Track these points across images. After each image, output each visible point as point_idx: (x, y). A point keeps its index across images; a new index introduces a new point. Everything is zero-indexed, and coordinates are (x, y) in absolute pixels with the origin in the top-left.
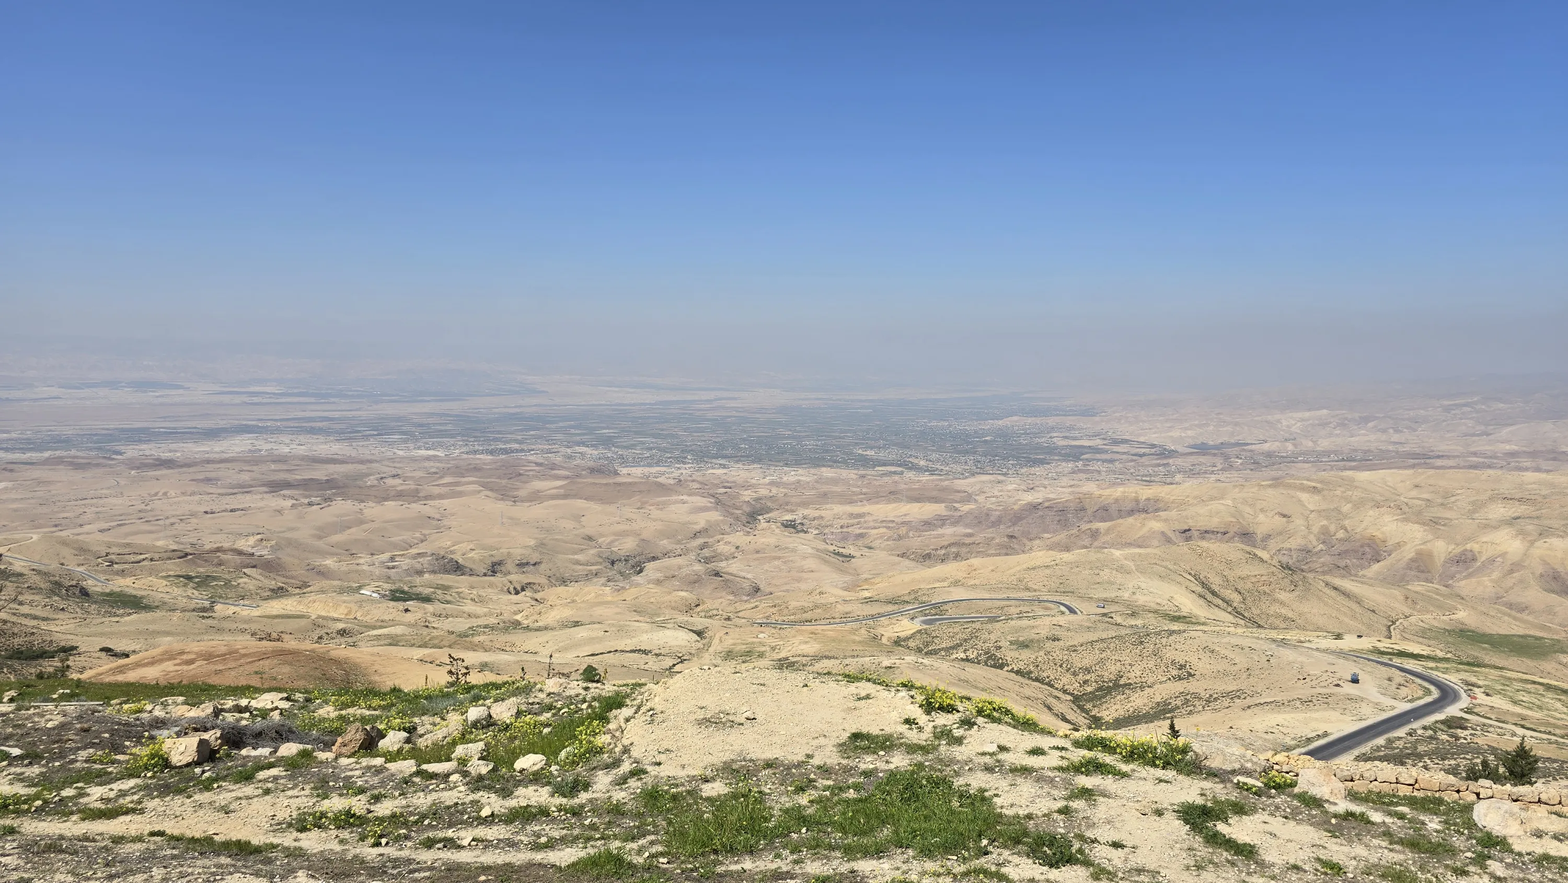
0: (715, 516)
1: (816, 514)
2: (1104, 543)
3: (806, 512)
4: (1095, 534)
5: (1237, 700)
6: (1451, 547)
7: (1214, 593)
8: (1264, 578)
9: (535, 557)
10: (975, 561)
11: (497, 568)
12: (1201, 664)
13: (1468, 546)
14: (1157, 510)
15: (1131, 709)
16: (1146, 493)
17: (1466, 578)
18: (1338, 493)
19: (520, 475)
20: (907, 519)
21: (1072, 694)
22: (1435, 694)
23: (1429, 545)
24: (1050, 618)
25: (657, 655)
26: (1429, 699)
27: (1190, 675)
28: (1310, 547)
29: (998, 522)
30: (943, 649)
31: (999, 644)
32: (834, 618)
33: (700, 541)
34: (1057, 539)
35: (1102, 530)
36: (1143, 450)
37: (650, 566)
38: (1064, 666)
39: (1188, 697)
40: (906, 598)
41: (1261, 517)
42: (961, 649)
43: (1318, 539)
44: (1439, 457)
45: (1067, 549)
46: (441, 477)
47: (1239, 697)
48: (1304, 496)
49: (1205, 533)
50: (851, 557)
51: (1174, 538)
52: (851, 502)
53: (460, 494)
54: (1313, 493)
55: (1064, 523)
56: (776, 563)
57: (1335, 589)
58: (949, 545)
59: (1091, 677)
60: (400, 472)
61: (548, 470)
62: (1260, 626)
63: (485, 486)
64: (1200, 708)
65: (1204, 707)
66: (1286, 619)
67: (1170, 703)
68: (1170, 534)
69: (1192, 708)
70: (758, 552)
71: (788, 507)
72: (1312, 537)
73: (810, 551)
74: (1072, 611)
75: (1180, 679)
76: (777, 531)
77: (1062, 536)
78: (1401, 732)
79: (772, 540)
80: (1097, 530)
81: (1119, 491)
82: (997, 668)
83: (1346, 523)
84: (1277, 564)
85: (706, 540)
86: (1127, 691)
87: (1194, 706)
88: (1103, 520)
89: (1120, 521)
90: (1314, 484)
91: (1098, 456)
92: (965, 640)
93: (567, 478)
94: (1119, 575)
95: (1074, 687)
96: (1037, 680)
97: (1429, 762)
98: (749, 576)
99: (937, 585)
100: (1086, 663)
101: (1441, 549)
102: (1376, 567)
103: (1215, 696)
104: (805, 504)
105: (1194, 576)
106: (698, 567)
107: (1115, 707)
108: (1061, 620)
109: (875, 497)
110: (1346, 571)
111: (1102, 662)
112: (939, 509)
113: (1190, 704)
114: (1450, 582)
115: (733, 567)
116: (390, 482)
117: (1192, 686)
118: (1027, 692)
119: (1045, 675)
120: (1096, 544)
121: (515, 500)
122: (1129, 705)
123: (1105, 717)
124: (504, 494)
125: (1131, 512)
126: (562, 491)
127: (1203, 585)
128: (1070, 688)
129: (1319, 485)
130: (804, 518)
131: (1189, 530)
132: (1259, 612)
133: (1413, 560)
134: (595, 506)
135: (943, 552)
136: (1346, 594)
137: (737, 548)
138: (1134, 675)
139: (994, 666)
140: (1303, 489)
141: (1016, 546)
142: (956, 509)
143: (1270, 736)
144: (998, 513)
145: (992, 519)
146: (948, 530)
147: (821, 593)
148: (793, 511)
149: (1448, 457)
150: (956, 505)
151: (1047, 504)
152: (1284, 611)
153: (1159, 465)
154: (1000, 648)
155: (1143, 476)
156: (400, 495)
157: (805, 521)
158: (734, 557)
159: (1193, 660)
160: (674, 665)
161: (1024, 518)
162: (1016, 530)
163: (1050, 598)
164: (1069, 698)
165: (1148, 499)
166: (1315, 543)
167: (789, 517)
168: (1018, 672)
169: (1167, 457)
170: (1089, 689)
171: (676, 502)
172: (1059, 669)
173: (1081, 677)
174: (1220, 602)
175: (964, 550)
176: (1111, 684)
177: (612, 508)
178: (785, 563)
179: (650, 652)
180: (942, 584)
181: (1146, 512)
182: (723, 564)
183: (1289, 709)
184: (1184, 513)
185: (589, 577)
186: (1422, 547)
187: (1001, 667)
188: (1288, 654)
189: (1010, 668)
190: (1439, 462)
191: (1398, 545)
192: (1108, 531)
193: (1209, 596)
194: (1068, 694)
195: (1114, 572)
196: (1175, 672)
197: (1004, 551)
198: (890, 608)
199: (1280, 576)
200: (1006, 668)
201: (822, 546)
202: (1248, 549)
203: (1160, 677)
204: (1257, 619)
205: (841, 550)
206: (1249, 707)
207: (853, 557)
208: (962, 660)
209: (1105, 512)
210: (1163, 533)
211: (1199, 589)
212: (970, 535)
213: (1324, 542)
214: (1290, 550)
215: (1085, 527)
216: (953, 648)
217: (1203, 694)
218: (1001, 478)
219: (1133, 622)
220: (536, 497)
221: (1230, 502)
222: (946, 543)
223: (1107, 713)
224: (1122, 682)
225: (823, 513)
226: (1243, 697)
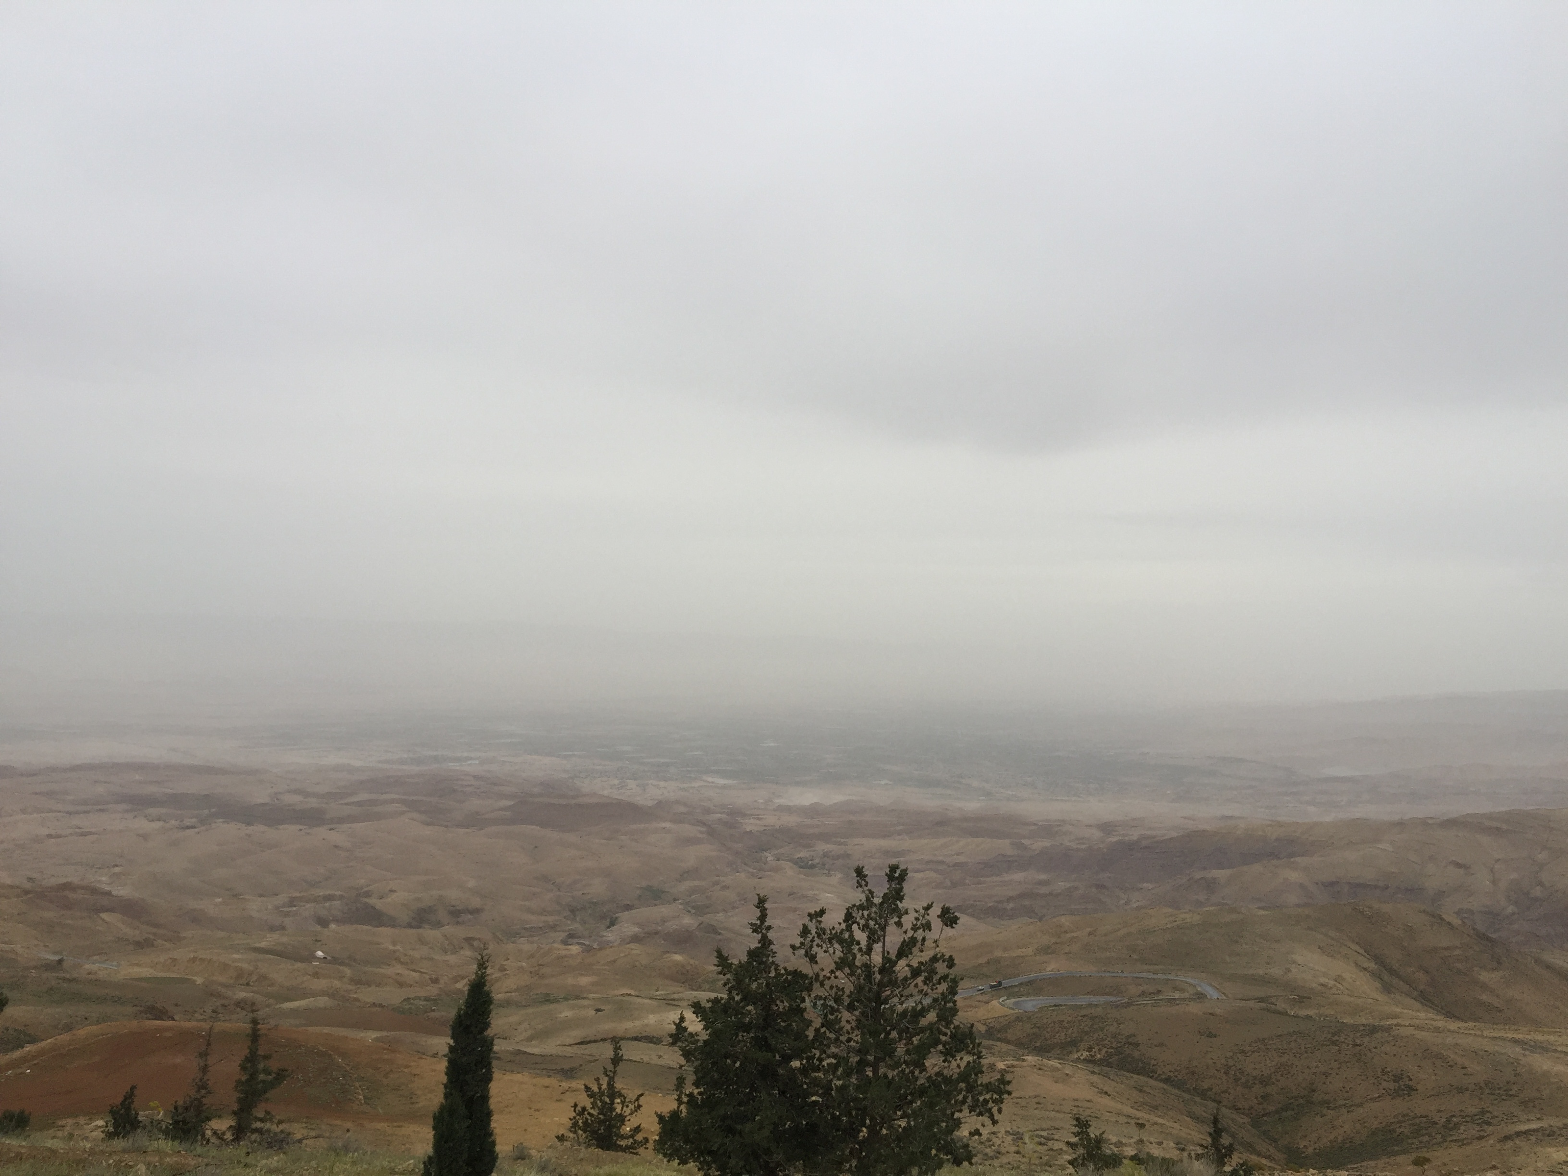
1: (841, 850)
3: (827, 847)
8: (1457, 951)
9: (475, 902)
11: (426, 916)
12: (1423, 1075)
15: (1339, 1138)
18: (1529, 836)
28: (1498, 908)
29: (1082, 865)
30: (1057, 1044)
31: (1135, 1039)
33: (689, 884)
34: (1160, 890)
37: (624, 917)
41: (1431, 867)
42: (1084, 1045)
43: (1508, 898)
48: (1486, 841)
49: (1358, 887)
51: (1317, 894)
52: (886, 836)
54: (1497, 836)
55: (1168, 869)
66: (1489, 1008)
68: (1312, 888)
71: (803, 841)
72: (1499, 895)
75: (1399, 1094)
76: (790, 872)
77: (1167, 887)
83: (1544, 876)
85: (697, 882)
86: (1327, 1112)
87: (1430, 1135)
88: (1221, 866)
89: (1244, 868)
92: (1087, 1033)
95: (1251, 1105)
96: (1196, 1093)
100: (1262, 1070)
103: (1455, 1120)
104: (825, 837)
105: (1363, 947)
107: (1316, 1135)
110: (1547, 942)
111: (1284, 1069)
112: (1002, 846)
113: (1422, 1131)
117: (1419, 1106)
119: (1205, 1086)
120: (1213, 899)
122: (1335, 1130)
127: (1378, 959)
128: (1244, 1106)
129: (1503, 825)
130: (825, 855)
131: (1337, 882)
137: (738, 894)
138: (1332, 1087)
142: (1025, 847)
144: (1080, 853)
145: (1073, 861)
148: (810, 846)
150: (1025, 842)
152: (1487, 998)
157: (826, 860)
159: (1410, 1067)
161: (1116, 861)
162: (1106, 878)
164: (1246, 1119)
165: (1279, 840)
166: (1504, 902)
170: (1272, 1107)
172: (1225, 1078)
173: (1256, 1091)
174: (1401, 984)
182: (721, 916)
184: (1329, 860)
194: (1243, 1114)
196: (1392, 1086)
197: (1091, 906)
203: (1369, 1091)
204: (1452, 1009)
208: (1088, 1061)
210: (1301, 885)
213: (1516, 902)
215: (1197, 874)
216: (1070, 1043)
222: (1015, 893)
223: (1306, 1142)
224: (1317, 1097)
226: (1494, 1121)
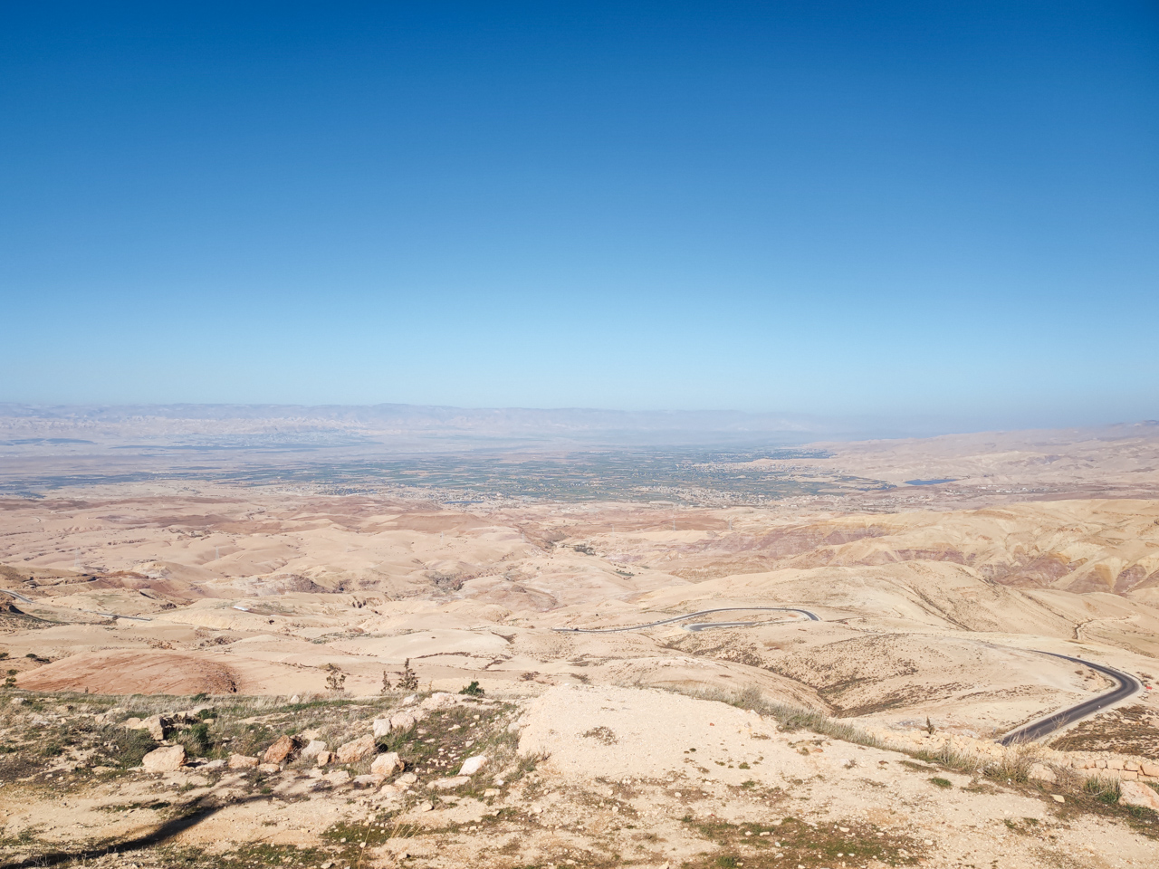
0: (520, 542)
1: (603, 539)
2: (837, 562)
3: (593, 539)
4: (829, 554)
5: (952, 691)
6: (1125, 562)
7: (930, 603)
8: (970, 590)
9: (374, 577)
10: (733, 578)
11: (343, 586)
12: (923, 662)
13: (1139, 562)
14: (880, 534)
15: (866, 700)
16: (869, 520)
17: (1137, 588)
18: (1029, 519)
19: (362, 510)
20: (676, 543)
21: (816, 687)
22: (1118, 685)
23: (1106, 563)
24: (796, 624)
25: (475, 657)
26: (1113, 689)
27: (914, 670)
28: (1008, 563)
29: (750, 545)
30: (708, 650)
31: (754, 646)
32: (618, 625)
33: (507, 563)
34: (798, 559)
35: (836, 552)
36: (868, 486)
37: (467, 584)
38: (809, 663)
39: (913, 689)
40: (678, 608)
41: (967, 540)
42: (724, 650)
43: (1014, 557)
44: (1111, 489)
45: (808, 567)
46: (299, 513)
47: (955, 689)
48: (1001, 522)
49: (920, 554)
50: (631, 575)
51: (895, 558)
52: (631, 530)
53: (314, 527)
54: (1010, 519)
55: (804, 546)
56: (570, 580)
57: (1030, 598)
58: (712, 564)
59: (832, 673)
60: (265, 509)
61: (384, 506)
62: (968, 629)
63: (335, 520)
64: (923, 698)
65: (926, 697)
66: (990, 623)
67: (898, 694)
68: (893, 554)
69: (916, 698)
70: (554, 572)
71: (579, 534)
72: (1010, 556)
73: (598, 571)
74: (813, 618)
75: (905, 673)
76: (570, 554)
77: (803, 556)
78: (1091, 717)
79: (567, 562)
80: (832, 551)
81: (850, 520)
82: (754, 665)
83: (1038, 543)
84: (982, 578)
85: (512, 562)
86: (862, 685)
87: (918, 697)
88: (835, 543)
89: (850, 543)
90: (1009, 512)
91: (831, 491)
92: (727, 643)
93: (399, 512)
94: (852, 588)
95: (818, 681)
96: (787, 675)
97: (1115, 742)
98: (548, 591)
99: (702, 597)
100: (827, 661)
101: (1115, 564)
102: (1062, 580)
103: (935, 688)
104: (591, 532)
105: (913, 589)
106: (507, 585)
107: (853, 698)
108: (806, 625)
109: (648, 525)
110: (1038, 584)
111: (841, 660)
112: (703, 535)
113: (914, 695)
114: (1124, 591)
115: (534, 584)
116: (257, 517)
117: (916, 680)
118: (780, 686)
119: (793, 671)
120: (831, 562)
121: (358, 530)
122: (864, 696)
123: (844, 705)
124: (350, 526)
125: (859, 537)
126: (396, 524)
127: (922, 596)
128: (814, 682)
129: (1014, 513)
130: (592, 543)
131: (908, 550)
132: (968, 618)
133: (1093, 574)
134: (423, 536)
135: (707, 570)
136: (1040, 603)
137: (538, 568)
138: (867, 671)
139: (751, 664)
140: (1001, 516)
141: (766, 565)
142: (716, 535)
143: (982, 721)
144: (750, 538)
145: (746, 542)
146: (711, 552)
147: (607, 605)
148: (582, 538)
149: (1119, 489)
150: (717, 532)
151: (789, 530)
152: (989, 617)
153: (881, 498)
154: (756, 649)
155: (868, 506)
156: (265, 529)
157: (593, 546)
158: (535, 576)
159: (916, 657)
160: (489, 665)
161: (772, 542)
162: (764, 552)
163: (796, 607)
164: (814, 690)
165: (873, 525)
166: (1012, 561)
167: (579, 542)
168: (772, 669)
169: (888, 491)
170: (831, 683)
171: (488, 531)
172: (805, 666)
173: (823, 673)
174: (936, 610)
175: (723, 568)
176: (848, 679)
177: (434, 537)
178: (577, 580)
179: (469, 654)
180: (706, 597)
181: (872, 536)
182: (527, 582)
183: (996, 698)
184: (903, 537)
185: (416, 594)
186: (1100, 563)
187: (756, 664)
188: (993, 654)
189: (764, 666)
190: (1112, 493)
191: (1081, 562)
192: (841, 551)
193: (926, 605)
194: (814, 687)
195: (847, 586)
196: (902, 669)
197: (756, 569)
198: (666, 617)
199: (984, 588)
200: (761, 666)
201: (607, 566)
202: (958, 565)
203: (889, 673)
204: (967, 624)
205: (622, 570)
206: (964, 697)
207: (633, 575)
208: (725, 659)
209: (836, 537)
210: (886, 553)
211: (918, 599)
212: (729, 556)
213: (1019, 560)
214: (991, 566)
215: (821, 548)
216: (716, 649)
217: (924, 687)
218: (752, 509)
219: (865, 627)
220: (374, 528)
221: (941, 527)
222: (708, 563)
223: (846, 702)
224: (858, 677)
225: (607, 539)
226: (958, 688)
